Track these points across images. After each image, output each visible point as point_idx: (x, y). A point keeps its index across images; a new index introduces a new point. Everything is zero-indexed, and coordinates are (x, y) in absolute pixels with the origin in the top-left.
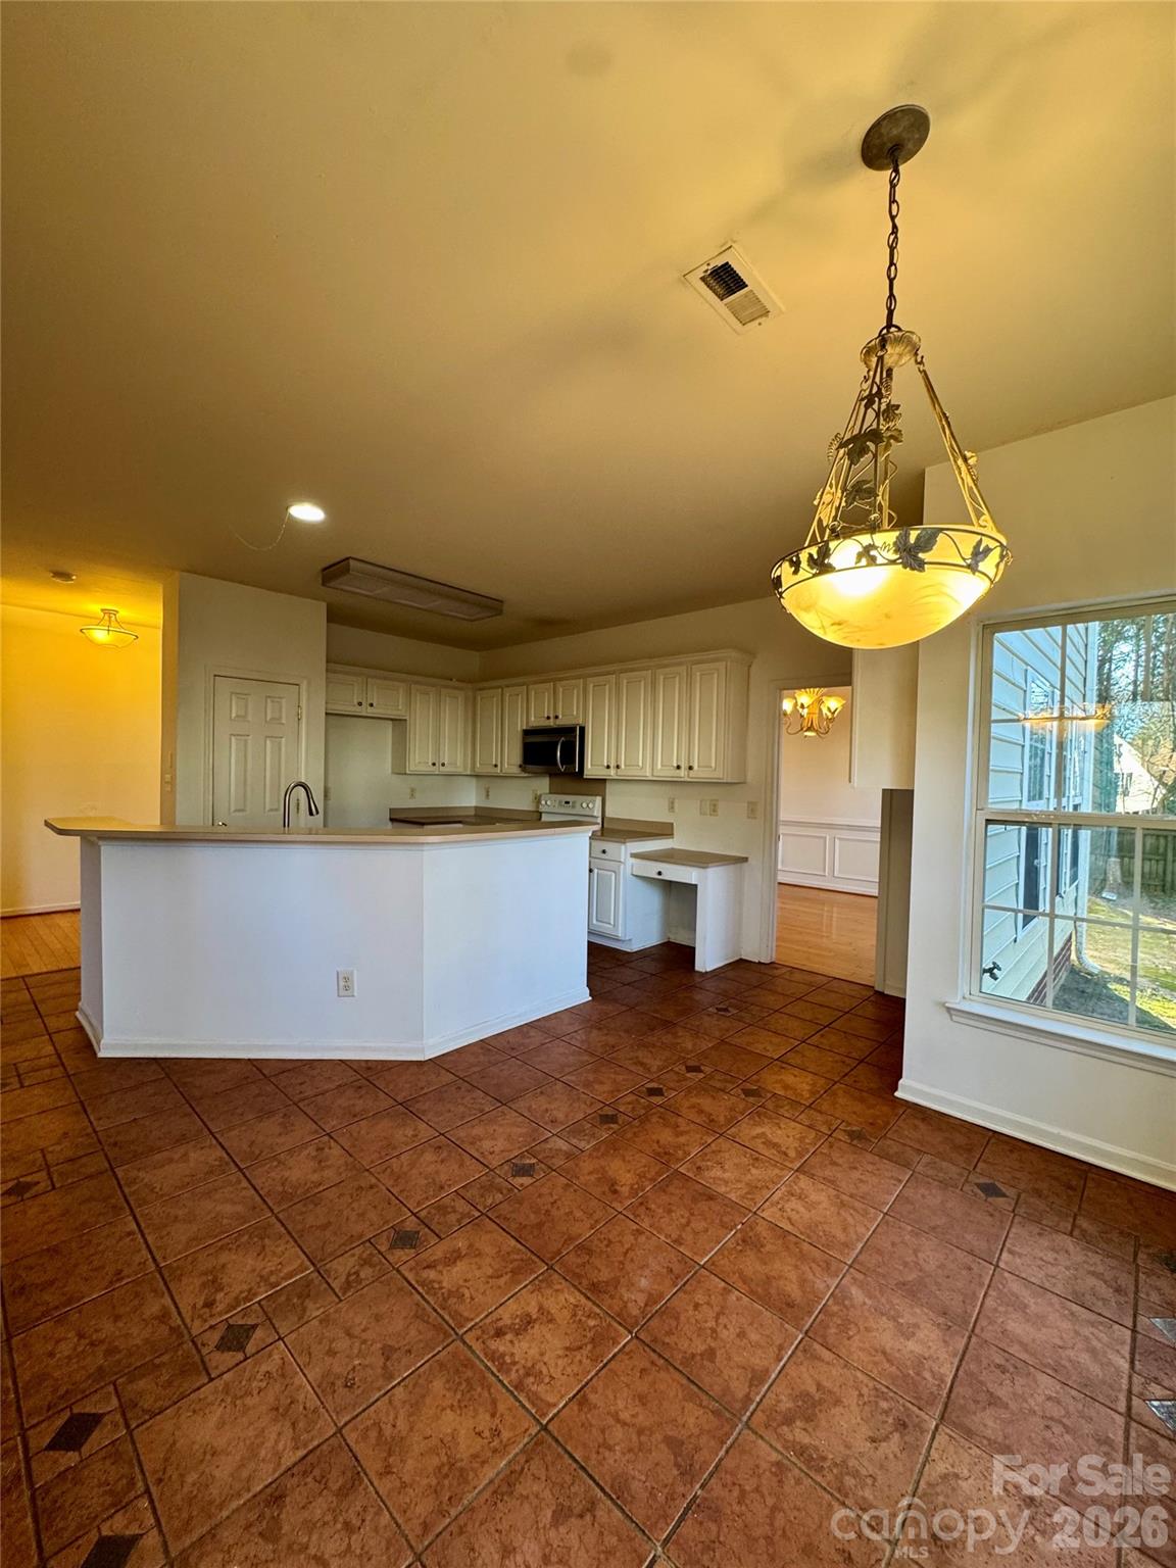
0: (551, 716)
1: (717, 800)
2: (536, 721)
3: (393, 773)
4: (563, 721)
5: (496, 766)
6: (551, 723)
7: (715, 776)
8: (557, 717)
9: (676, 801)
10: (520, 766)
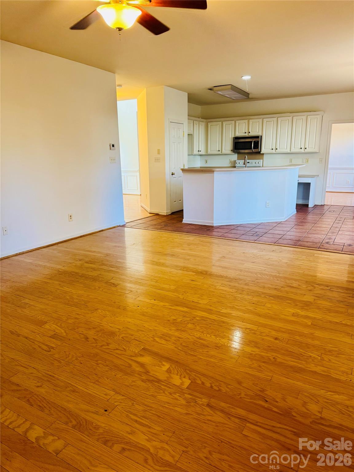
0: (247, 132)
1: (308, 158)
2: (239, 134)
4: (252, 134)
5: (219, 151)
6: (247, 135)
7: (314, 151)
8: (249, 132)
9: (293, 159)
10: (232, 150)
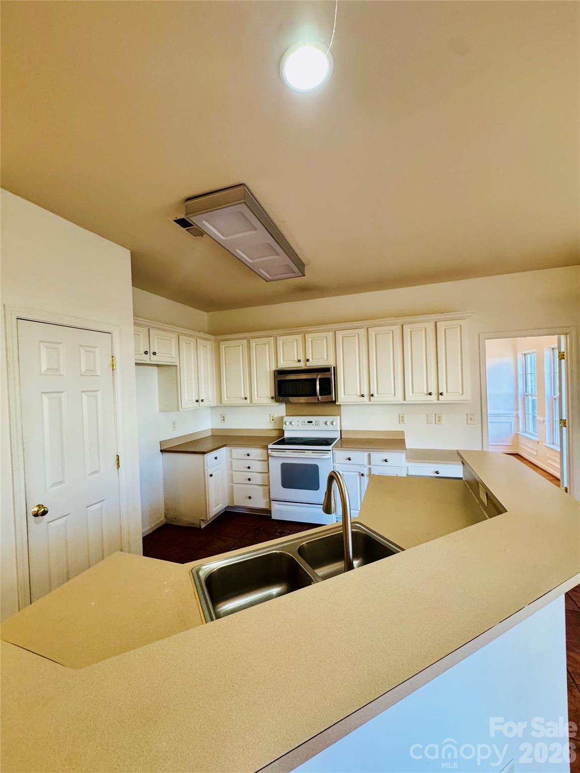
0: (302, 359)
2: (288, 362)
3: (160, 411)
4: (314, 363)
5: (246, 398)
6: (302, 365)
8: (308, 360)
10: (272, 398)
